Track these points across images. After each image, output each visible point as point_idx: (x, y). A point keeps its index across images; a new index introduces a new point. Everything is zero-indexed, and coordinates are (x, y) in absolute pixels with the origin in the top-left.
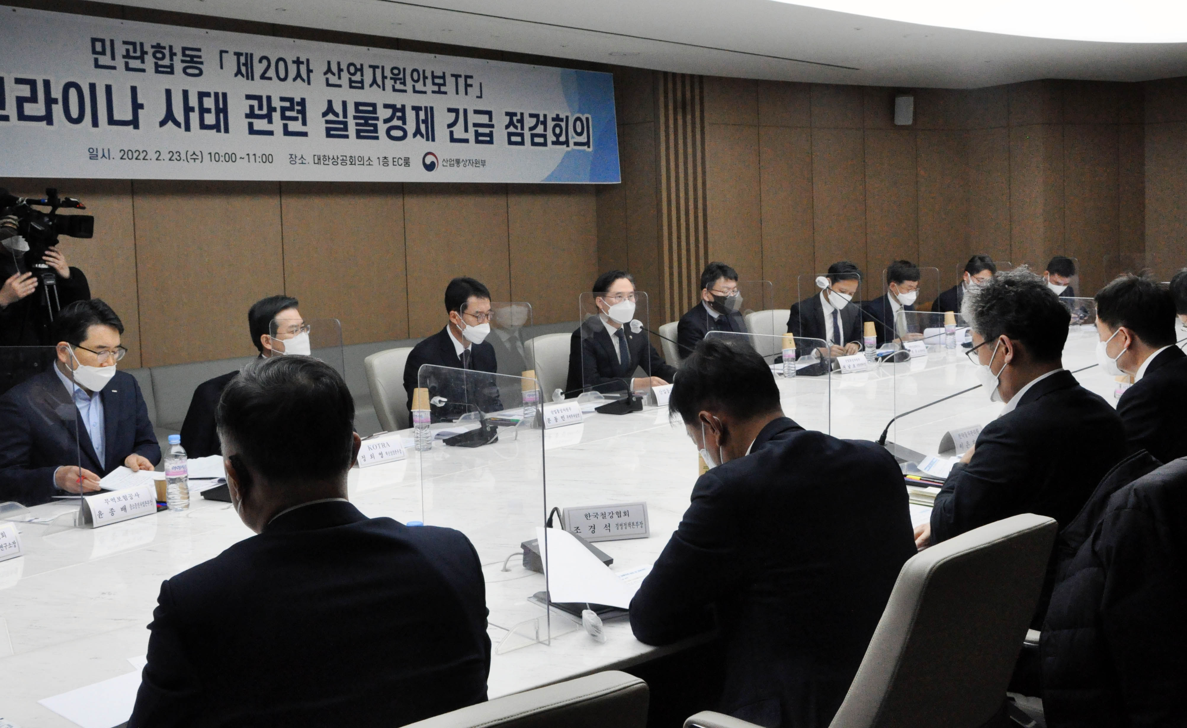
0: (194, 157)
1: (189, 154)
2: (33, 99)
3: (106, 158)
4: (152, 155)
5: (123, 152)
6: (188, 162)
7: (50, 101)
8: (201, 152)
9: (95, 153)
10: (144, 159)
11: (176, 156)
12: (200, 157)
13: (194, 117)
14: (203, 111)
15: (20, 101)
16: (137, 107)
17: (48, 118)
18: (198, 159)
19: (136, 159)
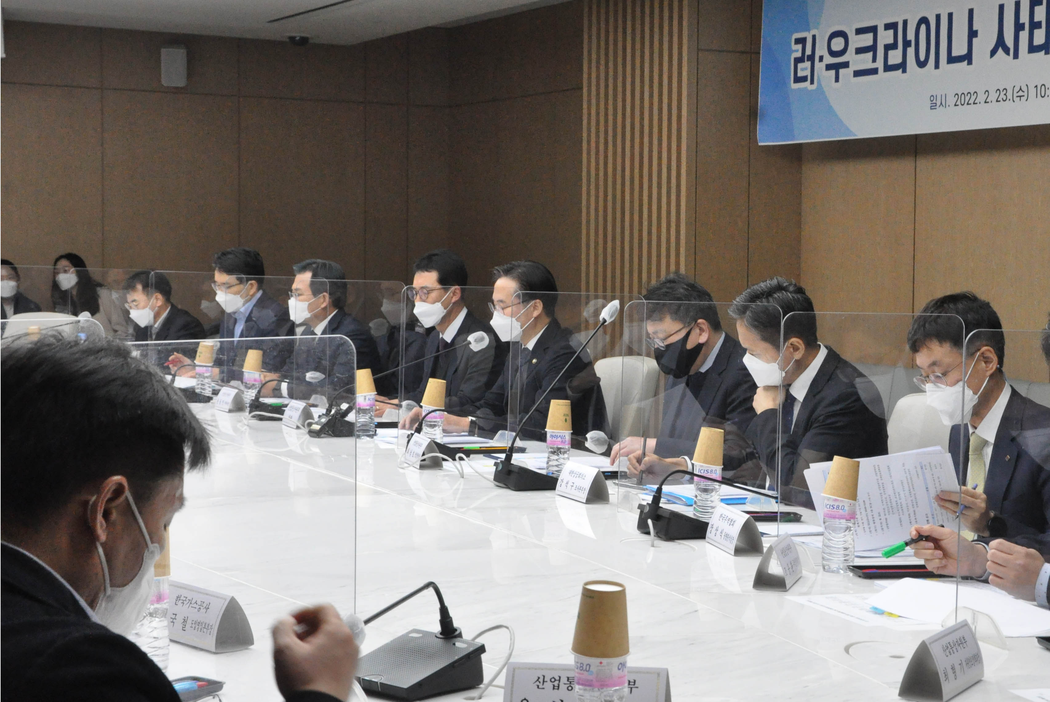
0: (1021, 93)
1: (1017, 89)
2: (894, 46)
3: (943, 106)
4: (982, 97)
5: (957, 96)
6: (1014, 101)
7: (907, 44)
8: (1027, 85)
9: (934, 101)
10: (974, 103)
11: (1002, 96)
12: (1026, 94)
13: (1024, 36)
14: (1035, 25)
15: (888, 48)
16: (973, 34)
17: (902, 66)
18: (1023, 96)
19: (968, 104)
